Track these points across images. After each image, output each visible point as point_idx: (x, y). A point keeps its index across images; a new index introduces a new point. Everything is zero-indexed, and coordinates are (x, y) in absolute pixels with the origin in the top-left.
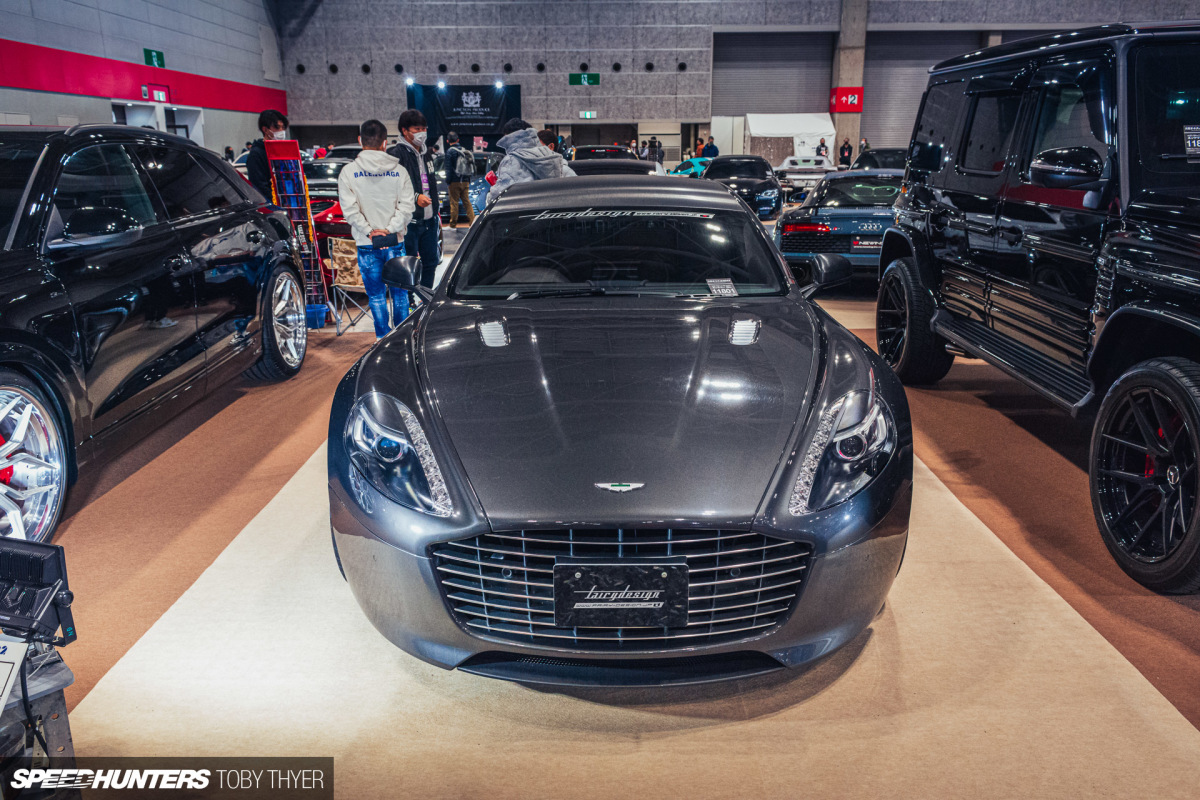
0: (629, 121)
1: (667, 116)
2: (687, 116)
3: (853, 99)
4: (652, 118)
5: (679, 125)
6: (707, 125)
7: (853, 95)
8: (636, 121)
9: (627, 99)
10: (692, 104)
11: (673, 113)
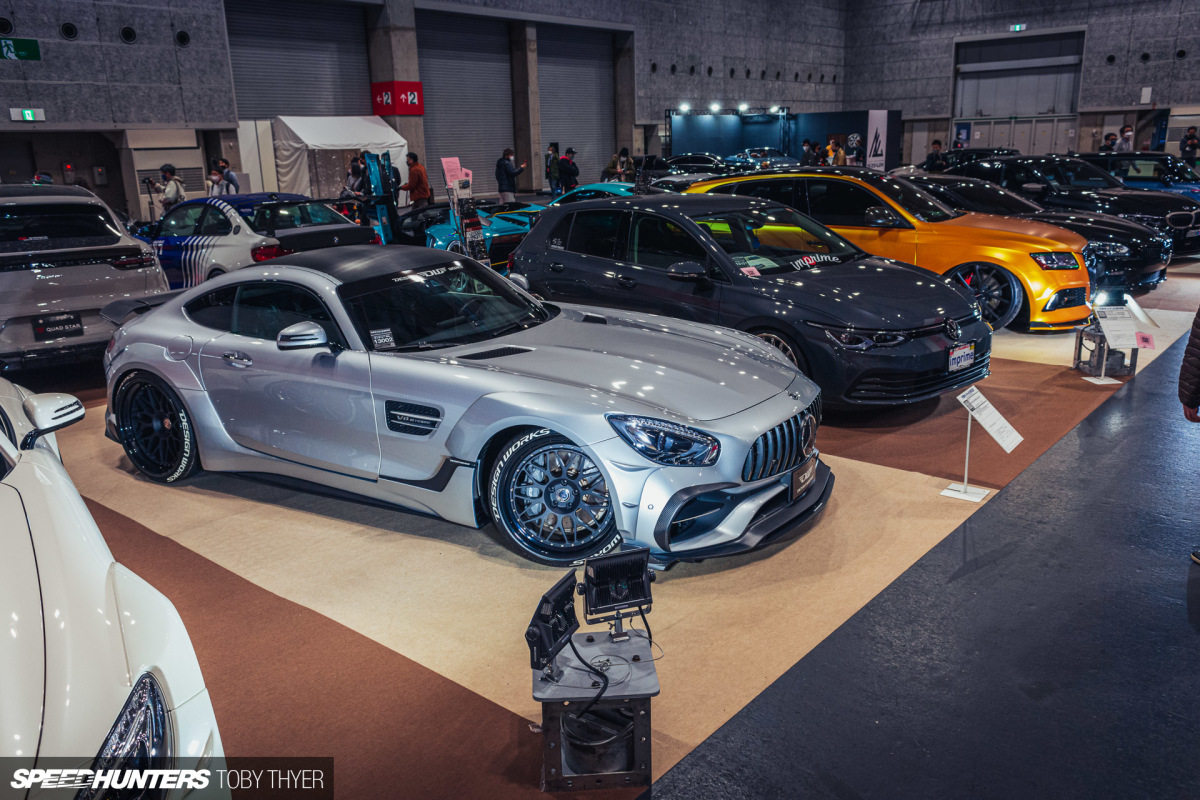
0: (109, 126)
1: (170, 119)
2: (203, 120)
3: (412, 98)
4: (146, 121)
5: (194, 132)
6: (232, 133)
7: (412, 93)
8: (120, 126)
9: (98, 89)
10: (207, 99)
11: (180, 113)
